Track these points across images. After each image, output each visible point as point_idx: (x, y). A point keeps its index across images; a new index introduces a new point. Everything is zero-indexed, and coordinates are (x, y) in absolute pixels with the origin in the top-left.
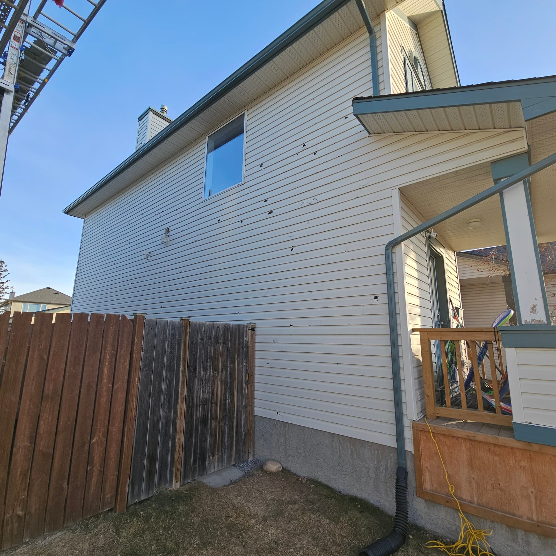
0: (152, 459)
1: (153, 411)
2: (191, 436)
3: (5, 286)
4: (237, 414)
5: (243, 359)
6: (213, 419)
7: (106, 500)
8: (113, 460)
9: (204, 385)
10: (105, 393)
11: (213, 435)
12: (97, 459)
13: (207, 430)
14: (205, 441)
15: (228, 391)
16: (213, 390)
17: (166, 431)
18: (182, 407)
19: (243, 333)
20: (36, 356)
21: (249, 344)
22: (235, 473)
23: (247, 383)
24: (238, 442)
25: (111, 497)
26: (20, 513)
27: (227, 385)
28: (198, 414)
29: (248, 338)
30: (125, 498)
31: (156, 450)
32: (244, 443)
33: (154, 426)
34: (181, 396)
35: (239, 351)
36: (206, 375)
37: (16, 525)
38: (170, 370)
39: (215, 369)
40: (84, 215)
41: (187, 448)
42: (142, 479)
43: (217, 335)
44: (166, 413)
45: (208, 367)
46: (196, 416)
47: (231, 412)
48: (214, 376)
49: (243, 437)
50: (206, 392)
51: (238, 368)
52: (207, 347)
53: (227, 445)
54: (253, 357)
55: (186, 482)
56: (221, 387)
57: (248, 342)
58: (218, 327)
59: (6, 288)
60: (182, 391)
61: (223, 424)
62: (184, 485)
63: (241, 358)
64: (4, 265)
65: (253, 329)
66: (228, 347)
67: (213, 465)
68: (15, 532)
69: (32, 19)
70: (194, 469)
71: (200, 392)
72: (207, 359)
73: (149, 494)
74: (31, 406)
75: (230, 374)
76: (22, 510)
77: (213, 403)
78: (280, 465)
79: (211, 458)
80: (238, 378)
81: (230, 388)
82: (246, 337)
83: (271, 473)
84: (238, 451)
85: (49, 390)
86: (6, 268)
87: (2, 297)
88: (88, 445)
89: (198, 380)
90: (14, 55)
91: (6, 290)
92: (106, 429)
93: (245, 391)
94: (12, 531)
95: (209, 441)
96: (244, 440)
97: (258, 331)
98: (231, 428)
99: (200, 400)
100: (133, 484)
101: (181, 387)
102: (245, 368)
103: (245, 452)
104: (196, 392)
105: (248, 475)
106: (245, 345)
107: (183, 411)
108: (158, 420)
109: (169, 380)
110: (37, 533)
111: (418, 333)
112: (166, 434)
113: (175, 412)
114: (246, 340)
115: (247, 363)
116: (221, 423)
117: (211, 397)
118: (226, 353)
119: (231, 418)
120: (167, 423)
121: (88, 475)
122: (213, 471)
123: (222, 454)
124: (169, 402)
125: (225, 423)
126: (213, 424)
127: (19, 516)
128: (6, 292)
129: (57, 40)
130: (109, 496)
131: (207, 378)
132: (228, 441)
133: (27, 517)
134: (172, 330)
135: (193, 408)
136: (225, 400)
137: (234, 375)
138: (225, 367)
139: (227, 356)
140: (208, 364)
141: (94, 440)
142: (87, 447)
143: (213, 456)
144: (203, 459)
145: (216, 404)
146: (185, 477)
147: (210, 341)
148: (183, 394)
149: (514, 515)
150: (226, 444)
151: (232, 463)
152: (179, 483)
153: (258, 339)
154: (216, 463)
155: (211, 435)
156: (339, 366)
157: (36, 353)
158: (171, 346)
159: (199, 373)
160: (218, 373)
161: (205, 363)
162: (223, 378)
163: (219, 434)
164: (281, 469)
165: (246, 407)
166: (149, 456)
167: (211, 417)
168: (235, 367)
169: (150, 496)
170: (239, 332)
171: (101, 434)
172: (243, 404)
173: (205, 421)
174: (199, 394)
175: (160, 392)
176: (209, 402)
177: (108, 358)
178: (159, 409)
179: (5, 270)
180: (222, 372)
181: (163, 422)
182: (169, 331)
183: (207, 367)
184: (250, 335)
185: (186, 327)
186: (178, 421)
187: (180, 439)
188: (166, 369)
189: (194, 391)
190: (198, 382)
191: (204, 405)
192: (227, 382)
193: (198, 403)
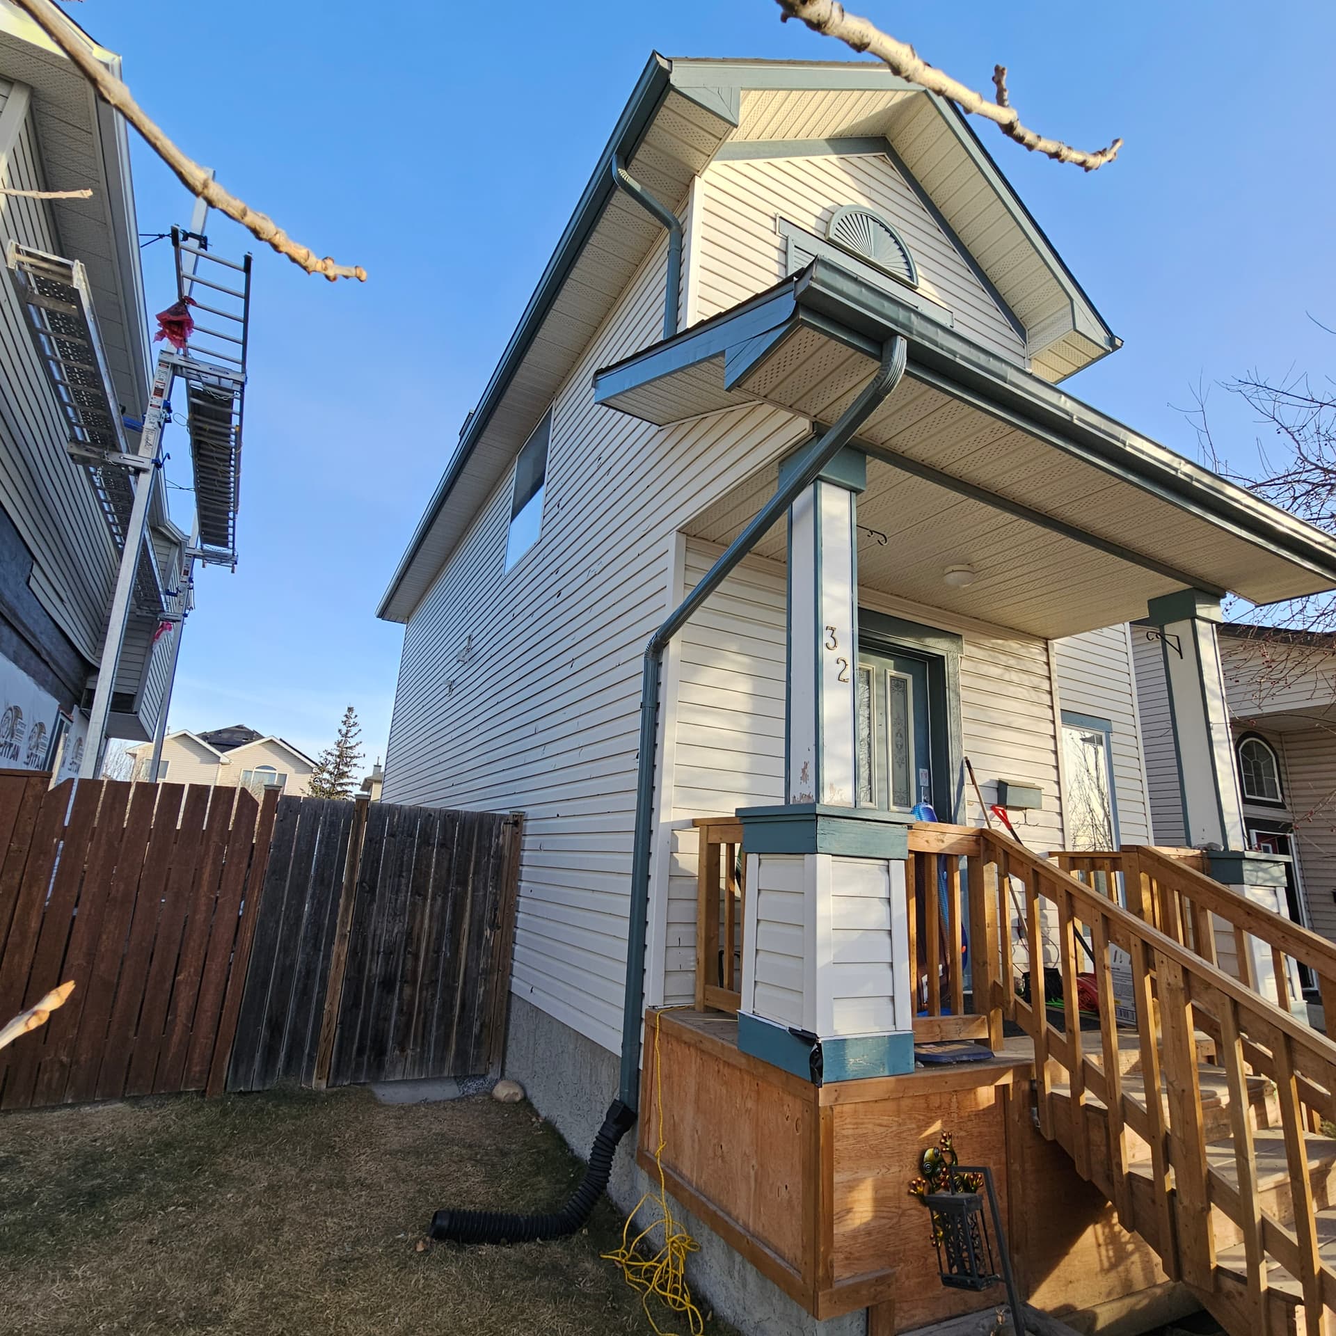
0: (275, 1028)
1: (285, 950)
2: (356, 1005)
3: (355, 752)
4: (465, 983)
5: (486, 880)
6: (406, 982)
7: (192, 1074)
8: (209, 1014)
9: (390, 918)
10: (203, 908)
11: (406, 1012)
12: (183, 1006)
13: (392, 1000)
14: (387, 1019)
15: (446, 934)
16: (412, 928)
17: (305, 986)
18: (340, 950)
19: (491, 830)
21: (506, 852)
22: (449, 1091)
23: (494, 926)
24: (464, 1035)
25: (201, 1072)
26: (64, 1059)
27: (443, 924)
28: (376, 968)
29: (505, 840)
30: (221, 1077)
31: (284, 1014)
32: (479, 1043)
33: (282, 974)
34: (341, 930)
35: (477, 863)
36: (396, 900)
37: (57, 1075)
38: (322, 881)
39: (419, 891)
40: (405, 618)
41: (346, 1025)
42: (253, 1057)
43: (428, 830)
44: (308, 954)
45: (403, 888)
46: (370, 970)
47: (451, 974)
48: (413, 904)
49: (476, 1030)
50: (396, 931)
51: (473, 896)
52: (403, 850)
53: (436, 1037)
54: (515, 876)
55: (339, 1083)
56: (430, 927)
57: (503, 846)
58: (430, 815)
59: (354, 757)
60: (342, 921)
61: (429, 996)
62: (334, 1086)
63: (482, 876)
64: (353, 716)
65: (516, 824)
66: (451, 855)
67: (400, 1067)
68: (54, 1086)
70: (359, 1066)
71: (382, 929)
72: (401, 871)
73: (264, 1085)
74: (93, 911)
75: (454, 905)
76: (67, 1056)
77: (409, 953)
78: (517, 1090)
79: (397, 1052)
80: (471, 916)
81: (451, 931)
82: (498, 837)
83: (498, 1101)
84: (462, 1054)
85: (118, 891)
86: (356, 720)
87: (349, 774)
88: (171, 982)
89: (379, 907)
91: (355, 761)
92: (201, 963)
93: (487, 941)
94: (50, 1080)
95: (396, 1022)
96: (478, 1037)
97: (529, 826)
98: (447, 1006)
99: (379, 944)
100: (237, 1061)
101: (342, 916)
102: (490, 898)
103: (478, 1058)
104: (372, 927)
105: (465, 1098)
106: (495, 853)
107: (342, 958)
108: (292, 967)
109: (319, 901)
110: (86, 1096)
111: (697, 828)
112: (305, 992)
113: (327, 957)
114: (498, 844)
115: (495, 887)
116: (425, 992)
117: (406, 940)
118: (446, 864)
119: (450, 989)
120: (309, 973)
121: (167, 1025)
122: (399, 1077)
123: (423, 1051)
124: (317, 939)
125: (434, 996)
126: (407, 990)
127: (61, 1062)
128: (355, 765)
129: (220, 377)
130: (198, 1069)
131: (398, 906)
132: (437, 1030)
133: (74, 1067)
134: (331, 815)
135: (364, 954)
136: (438, 951)
137: (463, 909)
138: (441, 889)
139: (449, 870)
140: (403, 881)
141: (179, 978)
142: (168, 985)
143: (403, 1050)
144: (380, 1052)
145: (416, 957)
146: (338, 1073)
147: (410, 840)
148: (345, 925)
149: (729, 1214)
150: (434, 1033)
151: (446, 1074)
152: (324, 1081)
153: (528, 842)
154: (408, 1065)
155: (400, 1011)
157: (104, 835)
158: (327, 842)
159: (382, 895)
160: (425, 899)
161: (396, 880)
162: (437, 909)
163: (419, 1013)
164: (518, 1098)
165: (487, 972)
166: (270, 1020)
167: (402, 977)
168: (466, 893)
169: (266, 1088)
170: (481, 826)
171: (192, 970)
172: (481, 966)
173: (387, 984)
174: (378, 932)
175: (299, 918)
176: (399, 950)
177: (211, 854)
178: (296, 947)
179: (355, 724)
180: (434, 899)
181: (300, 969)
182: (325, 817)
183: (399, 885)
184: (508, 834)
185: (359, 812)
186: (332, 973)
187: (333, 1004)
188: (315, 881)
189: (369, 925)
190: (379, 912)
191: (389, 954)
192: (444, 919)
193: (376, 948)
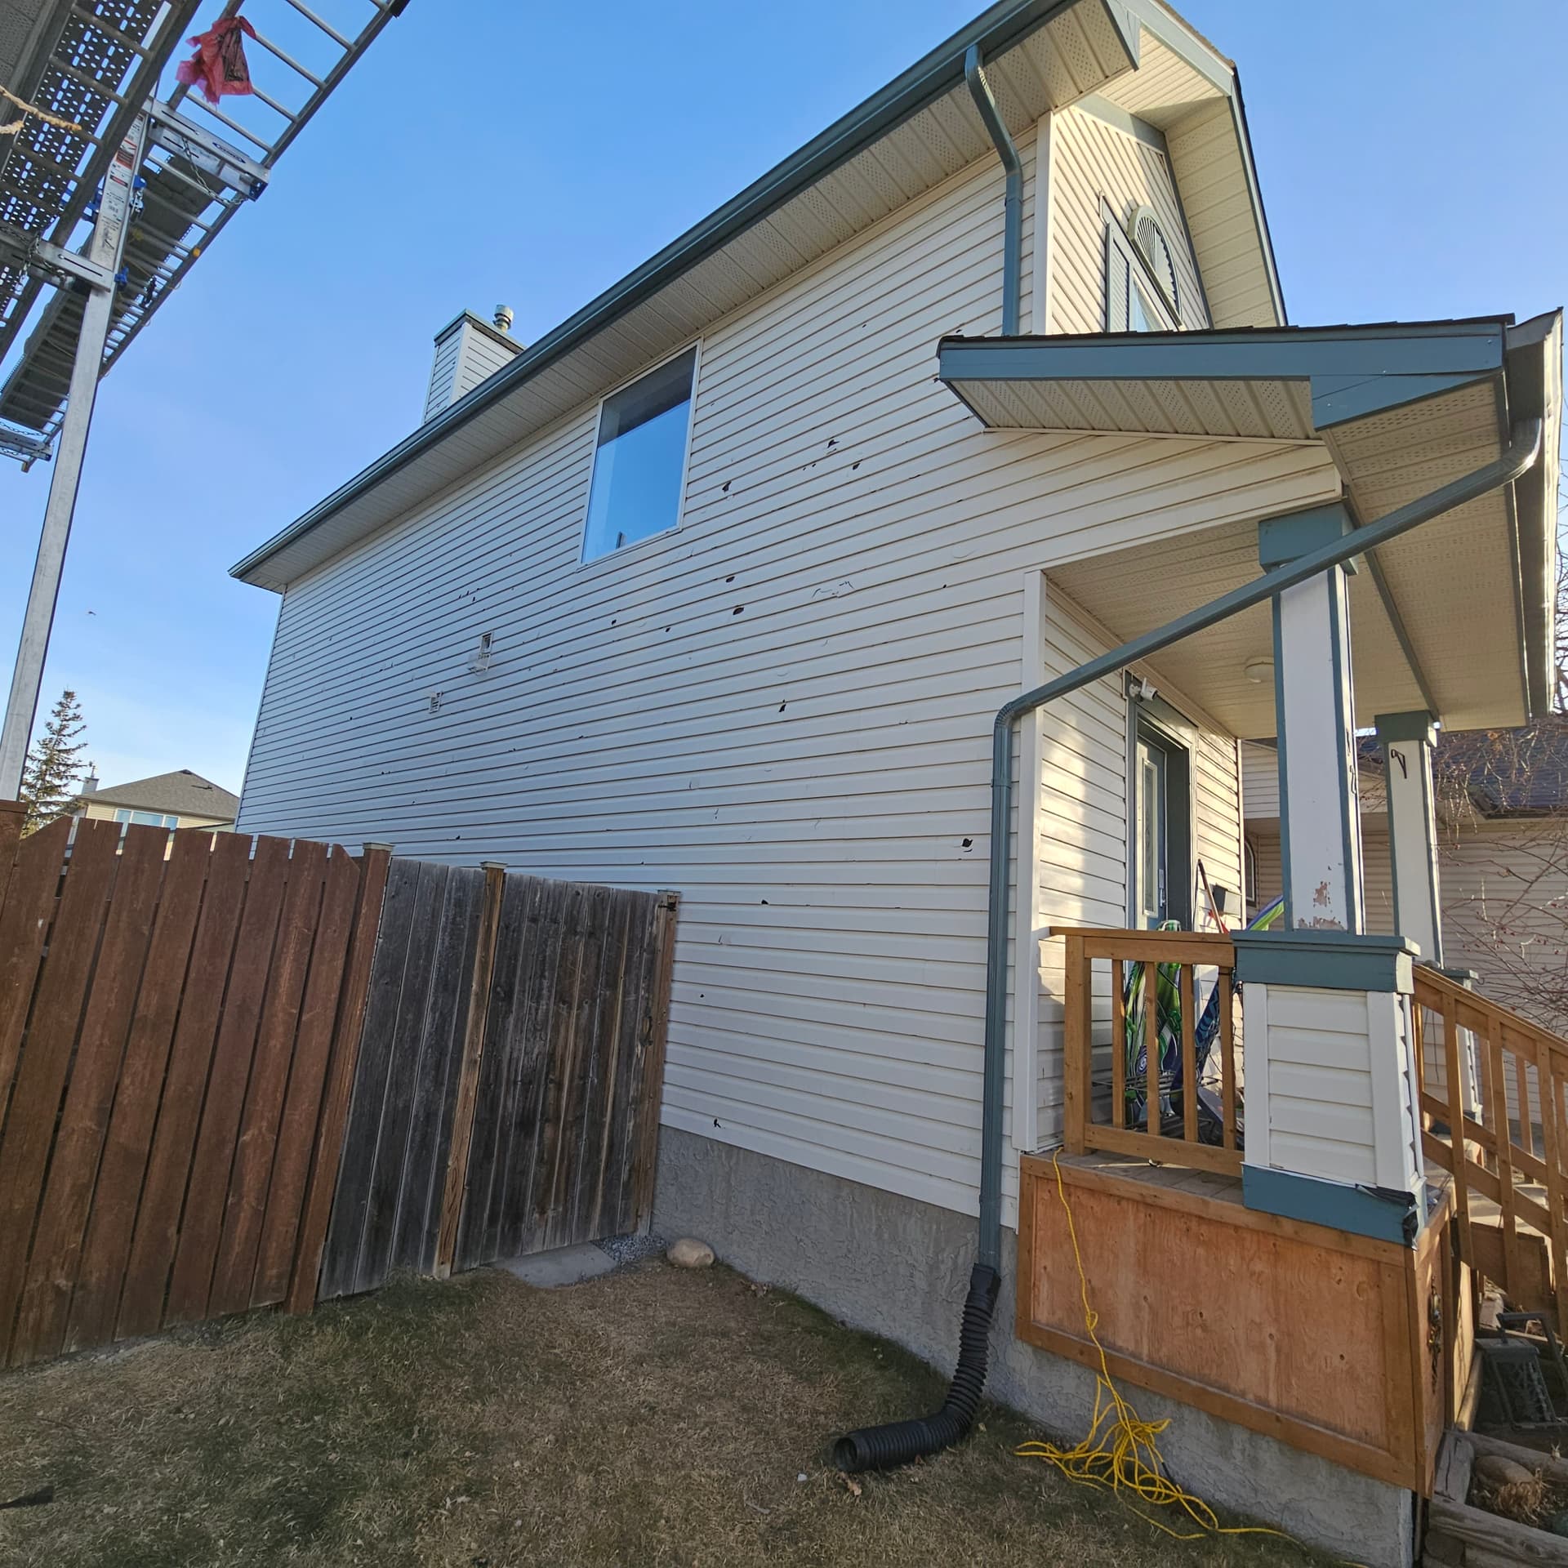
0: (385, 1201)
1: (397, 1086)
2: (488, 1156)
3: (73, 758)
4: (613, 1117)
5: (638, 980)
6: (547, 1120)
7: (266, 1281)
8: (290, 1188)
9: (530, 1036)
10: (280, 1029)
11: (545, 1161)
12: (251, 1180)
13: (531, 1146)
14: (524, 1173)
15: (594, 1055)
16: (554, 1049)
17: (424, 1136)
18: (469, 1081)
19: (644, 915)
20: (122, 925)
21: (660, 945)
22: (597, 1261)
23: (646, 1041)
24: (610, 1185)
25: (279, 1276)
26: (62, 1282)
27: (590, 1040)
28: (510, 1104)
29: (658, 928)
30: (313, 1280)
31: (396, 1179)
32: (627, 1194)
33: (394, 1122)
34: (469, 1053)
35: (629, 958)
36: (537, 1010)
37: (50, 1310)
38: (446, 986)
39: (563, 998)
40: (283, 586)
41: (475, 1185)
42: (356, 1244)
43: (575, 912)
44: (427, 1091)
45: (545, 992)
46: (505, 1107)
47: (598, 1108)
48: (557, 1014)
49: (624, 1176)
50: (536, 1051)
51: (623, 1002)
52: (546, 940)
53: (582, 1191)
54: (668, 976)
55: (466, 1266)
56: (575, 1044)
57: (656, 938)
58: (578, 894)
59: (75, 765)
60: (472, 1043)
61: (573, 1138)
62: (461, 1271)
63: (633, 976)
64: (73, 704)
65: (672, 907)
66: (600, 948)
67: (539, 1234)
68: (45, 1326)
69: (165, 109)
70: (491, 1239)
71: (520, 1050)
72: (543, 971)
73: (370, 1282)
74: (106, 1041)
75: (603, 1013)
76: (67, 1278)
77: (552, 1081)
78: (708, 1251)
79: (536, 1215)
80: (621, 1028)
81: (599, 1050)
82: (651, 924)
83: (685, 1268)
84: (608, 1210)
85: (148, 1006)
86: (78, 712)
88: (231, 1146)
89: (517, 1020)
90: (119, 199)
91: (74, 771)
92: (277, 1113)
93: (639, 1060)
94: (39, 1322)
95: (535, 1174)
96: (627, 1184)
97: (685, 912)
98: (593, 1148)
99: (516, 1071)
100: (333, 1254)
101: (472, 1034)
102: (641, 1005)
103: (626, 1213)
104: (508, 1049)
105: (625, 1268)
106: (648, 945)
107: (472, 1094)
108: (407, 1108)
109: (441, 1013)
110: (98, 1335)
111: (1063, 938)
112: (425, 1144)
113: (452, 1093)
114: (651, 933)
115: (648, 990)
116: (568, 1133)
117: (548, 1065)
118: (594, 960)
119: (597, 1125)
120: (430, 1116)
121: (226, 1216)
122: (538, 1248)
123: (566, 1210)
124: (438, 1066)
125: (579, 1136)
126: (549, 1131)
127: (57, 1288)
128: (74, 777)
129: (224, 161)
130: (274, 1272)
131: (539, 1018)
132: (583, 1179)
133: (79, 1294)
134: (458, 890)
135: (498, 1085)
136: (584, 1077)
137: (613, 1019)
138: (589, 994)
139: (598, 968)
140: (546, 983)
141: (246, 1138)
142: (228, 1151)
143: (543, 1212)
144: (516, 1217)
145: (559, 1086)
146: (466, 1253)
147: (554, 926)
148: (474, 1049)
150: (578, 1188)
151: (591, 1237)
152: (447, 1267)
153: (683, 932)
154: (548, 1232)
155: (540, 1160)
156: (869, 1010)
157: (125, 914)
158: (452, 930)
159: (521, 1004)
160: (570, 1008)
161: (537, 981)
162: (583, 1021)
163: (562, 1160)
164: (710, 1261)
165: (638, 1101)
166: (377, 1191)
167: (542, 1115)
168: (616, 999)
169: (376, 1285)
170: (633, 912)
171: (265, 1124)
172: (631, 1093)
173: (526, 1125)
174: (515, 1055)
175: (416, 1039)
176: (540, 1078)
177: (292, 945)
178: (411, 1082)
179: (76, 717)
180: (580, 1007)
181: (418, 1112)
182: (450, 893)
183: (541, 989)
184: (662, 921)
185: (492, 886)
186: (458, 1114)
187: (460, 1159)
188: (437, 985)
189: (504, 1047)
190: (516, 1026)
191: (527, 1084)
192: (591, 1033)
193: (512, 1078)
